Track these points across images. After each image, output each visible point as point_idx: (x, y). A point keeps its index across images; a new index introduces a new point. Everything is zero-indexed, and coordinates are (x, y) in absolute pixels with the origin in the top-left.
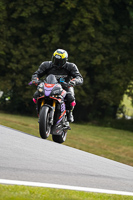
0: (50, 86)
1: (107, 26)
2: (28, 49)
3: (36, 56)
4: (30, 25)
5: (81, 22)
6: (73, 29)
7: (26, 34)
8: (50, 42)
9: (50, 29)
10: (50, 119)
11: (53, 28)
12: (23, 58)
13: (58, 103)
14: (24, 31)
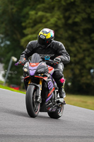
0: (34, 65)
2: (82, 46)
3: (88, 50)
10: (37, 97)
14: (77, 32)
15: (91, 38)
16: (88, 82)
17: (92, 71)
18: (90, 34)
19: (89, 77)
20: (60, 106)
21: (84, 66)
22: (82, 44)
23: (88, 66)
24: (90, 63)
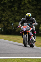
0: (25, 27)
1: (33, 3)
2: (8, 13)
3: (10, 15)
4: (8, 5)
5: (24, 3)
6: (22, 5)
7: (6, 8)
8: (14, 10)
9: (14, 6)
11: (15, 5)
12: (6, 16)
13: (29, 33)
14: (6, 7)
15: (12, 9)
16: (11, 29)
17: (12, 24)
18: (11, 8)
19: (11, 27)
20: (34, 42)
21: (9, 22)
22: (8, 12)
23: (11, 22)
24: (11, 21)
